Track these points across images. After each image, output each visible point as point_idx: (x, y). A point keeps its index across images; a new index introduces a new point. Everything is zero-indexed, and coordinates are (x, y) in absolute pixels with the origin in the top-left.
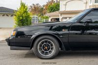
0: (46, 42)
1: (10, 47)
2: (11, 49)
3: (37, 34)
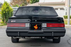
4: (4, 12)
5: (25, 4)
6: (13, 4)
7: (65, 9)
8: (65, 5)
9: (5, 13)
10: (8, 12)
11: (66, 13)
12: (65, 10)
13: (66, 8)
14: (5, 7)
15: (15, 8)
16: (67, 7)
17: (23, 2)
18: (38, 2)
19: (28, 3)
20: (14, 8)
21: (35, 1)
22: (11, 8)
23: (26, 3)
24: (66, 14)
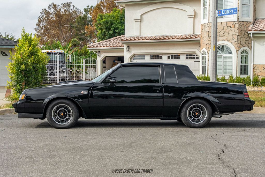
0: (62, 107)
1: (17, 114)
2: (19, 117)
3: (51, 97)
4: (23, 66)
5: (80, 39)
6: (45, 38)
7: (201, 56)
8: (199, 44)
9: (25, 70)
10: (35, 65)
11: (204, 68)
12: (201, 59)
13: (204, 53)
14: (26, 50)
15: (53, 51)
16: (206, 51)
17: (75, 33)
18: (120, 34)
19: (91, 37)
20: (50, 51)
21: (111, 32)
22: (43, 51)
23: (83, 36)
24: (204, 72)
